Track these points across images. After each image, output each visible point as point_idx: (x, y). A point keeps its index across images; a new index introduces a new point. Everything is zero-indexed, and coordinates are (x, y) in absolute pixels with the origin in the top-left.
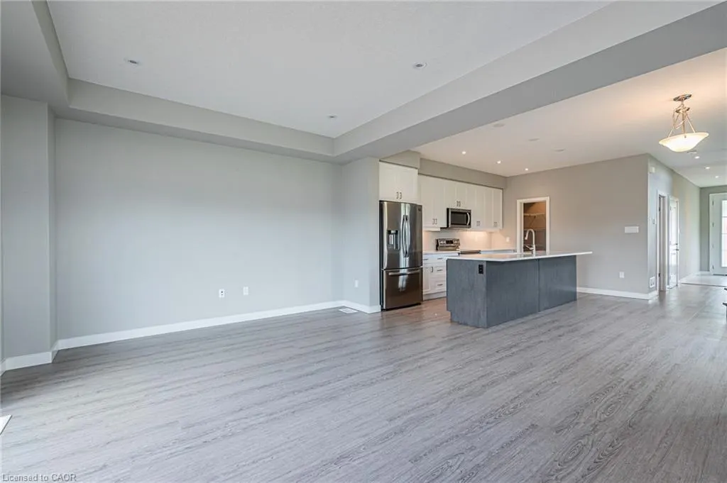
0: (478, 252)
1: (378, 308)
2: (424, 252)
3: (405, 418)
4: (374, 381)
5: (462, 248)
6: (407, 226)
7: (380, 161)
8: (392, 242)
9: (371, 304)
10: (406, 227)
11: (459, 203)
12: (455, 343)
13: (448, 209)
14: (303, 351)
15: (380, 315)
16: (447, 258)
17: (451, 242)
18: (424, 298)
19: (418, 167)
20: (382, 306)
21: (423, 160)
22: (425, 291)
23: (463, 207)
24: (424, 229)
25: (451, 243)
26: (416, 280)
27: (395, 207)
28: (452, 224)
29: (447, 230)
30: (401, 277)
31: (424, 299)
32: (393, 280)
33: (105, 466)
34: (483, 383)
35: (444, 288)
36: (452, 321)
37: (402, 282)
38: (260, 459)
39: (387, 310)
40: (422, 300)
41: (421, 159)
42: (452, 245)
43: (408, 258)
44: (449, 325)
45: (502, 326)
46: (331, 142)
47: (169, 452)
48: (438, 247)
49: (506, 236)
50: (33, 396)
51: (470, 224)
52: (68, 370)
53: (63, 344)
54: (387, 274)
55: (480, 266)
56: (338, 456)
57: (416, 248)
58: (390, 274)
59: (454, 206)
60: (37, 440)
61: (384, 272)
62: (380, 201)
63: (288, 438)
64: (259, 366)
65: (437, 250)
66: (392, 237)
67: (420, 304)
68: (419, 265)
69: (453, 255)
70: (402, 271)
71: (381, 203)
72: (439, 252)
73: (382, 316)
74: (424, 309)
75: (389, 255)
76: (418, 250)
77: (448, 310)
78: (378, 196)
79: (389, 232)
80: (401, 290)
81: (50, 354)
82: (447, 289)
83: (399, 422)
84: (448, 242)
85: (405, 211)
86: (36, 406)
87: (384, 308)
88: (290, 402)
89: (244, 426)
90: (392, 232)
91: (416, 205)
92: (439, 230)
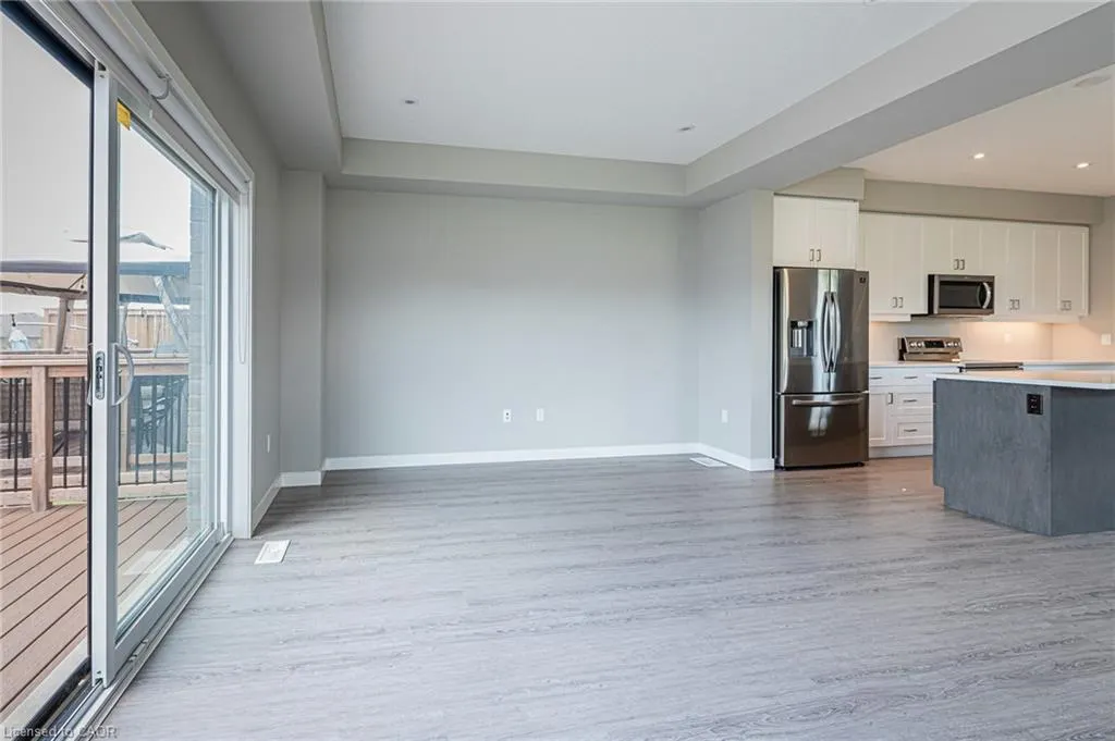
0: (1016, 367)
1: (769, 464)
2: (870, 363)
3: (853, 685)
4: (775, 597)
5: (966, 357)
6: (834, 312)
7: (775, 194)
8: (799, 343)
9: (754, 455)
10: (832, 314)
11: (960, 263)
12: (965, 555)
13: (931, 278)
14: (633, 520)
15: (772, 476)
16: (935, 377)
17: (940, 344)
18: (871, 454)
19: (862, 197)
20: (777, 461)
21: (871, 184)
22: (873, 441)
23: (972, 270)
24: (871, 318)
25: (938, 348)
26: (851, 418)
27: (805, 278)
28: (941, 307)
29: (928, 320)
30: (816, 411)
31: (870, 456)
32: (799, 415)
33: (382, 631)
34: (1060, 660)
35: (929, 438)
36: (947, 507)
37: (817, 419)
38: (583, 683)
39: (788, 469)
40: (868, 459)
41: (866, 181)
42: (941, 350)
43: (833, 375)
44: (941, 515)
45: (1096, 538)
46: (678, 172)
47: (454, 633)
48: (902, 354)
49: (1099, 332)
50: (308, 522)
51: (991, 306)
52: (336, 497)
53: (331, 464)
54: (788, 401)
55: (1030, 397)
56: (717, 718)
57: (850, 355)
58: (794, 402)
59: (947, 269)
60: (312, 576)
61: (783, 397)
62: (775, 268)
63: (624, 660)
64: (566, 533)
65: (901, 359)
66: (798, 333)
67: (862, 465)
68: (860, 386)
69: (948, 371)
70: (818, 399)
71: (777, 273)
72: (905, 364)
73: (777, 479)
74: (870, 476)
75: (791, 368)
76: (857, 358)
77: (935, 483)
78: (771, 259)
79: (793, 325)
80: (815, 435)
81: (319, 474)
82: (935, 439)
83: (838, 691)
84: (929, 344)
85: (825, 285)
86: (309, 534)
87: (782, 464)
88: (618, 600)
89: (554, 622)
90: (800, 324)
91: (852, 272)
92: (908, 319)
